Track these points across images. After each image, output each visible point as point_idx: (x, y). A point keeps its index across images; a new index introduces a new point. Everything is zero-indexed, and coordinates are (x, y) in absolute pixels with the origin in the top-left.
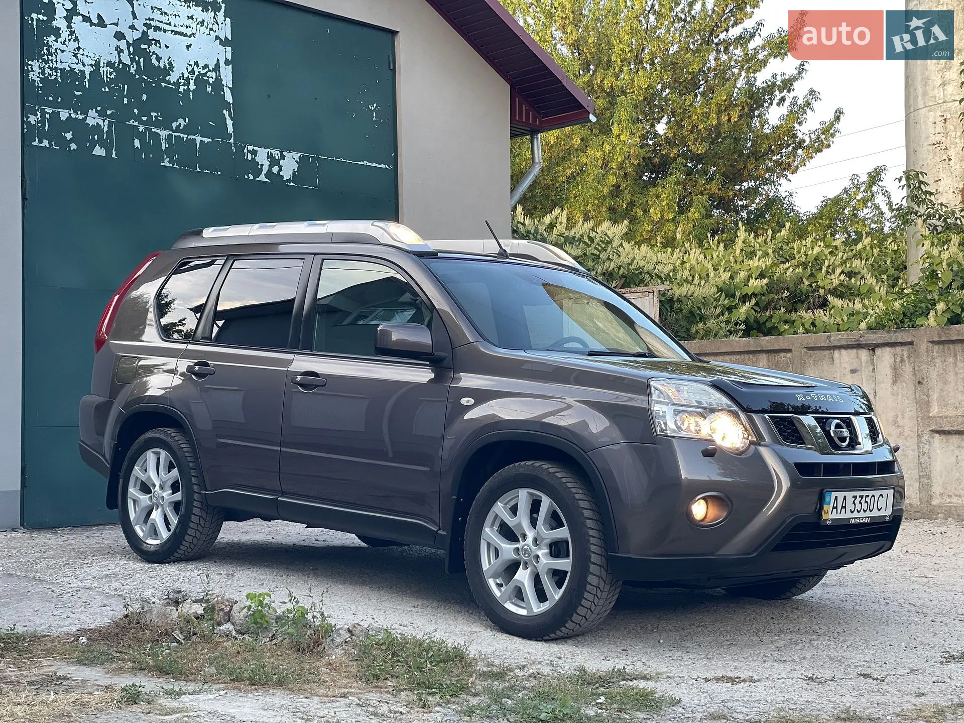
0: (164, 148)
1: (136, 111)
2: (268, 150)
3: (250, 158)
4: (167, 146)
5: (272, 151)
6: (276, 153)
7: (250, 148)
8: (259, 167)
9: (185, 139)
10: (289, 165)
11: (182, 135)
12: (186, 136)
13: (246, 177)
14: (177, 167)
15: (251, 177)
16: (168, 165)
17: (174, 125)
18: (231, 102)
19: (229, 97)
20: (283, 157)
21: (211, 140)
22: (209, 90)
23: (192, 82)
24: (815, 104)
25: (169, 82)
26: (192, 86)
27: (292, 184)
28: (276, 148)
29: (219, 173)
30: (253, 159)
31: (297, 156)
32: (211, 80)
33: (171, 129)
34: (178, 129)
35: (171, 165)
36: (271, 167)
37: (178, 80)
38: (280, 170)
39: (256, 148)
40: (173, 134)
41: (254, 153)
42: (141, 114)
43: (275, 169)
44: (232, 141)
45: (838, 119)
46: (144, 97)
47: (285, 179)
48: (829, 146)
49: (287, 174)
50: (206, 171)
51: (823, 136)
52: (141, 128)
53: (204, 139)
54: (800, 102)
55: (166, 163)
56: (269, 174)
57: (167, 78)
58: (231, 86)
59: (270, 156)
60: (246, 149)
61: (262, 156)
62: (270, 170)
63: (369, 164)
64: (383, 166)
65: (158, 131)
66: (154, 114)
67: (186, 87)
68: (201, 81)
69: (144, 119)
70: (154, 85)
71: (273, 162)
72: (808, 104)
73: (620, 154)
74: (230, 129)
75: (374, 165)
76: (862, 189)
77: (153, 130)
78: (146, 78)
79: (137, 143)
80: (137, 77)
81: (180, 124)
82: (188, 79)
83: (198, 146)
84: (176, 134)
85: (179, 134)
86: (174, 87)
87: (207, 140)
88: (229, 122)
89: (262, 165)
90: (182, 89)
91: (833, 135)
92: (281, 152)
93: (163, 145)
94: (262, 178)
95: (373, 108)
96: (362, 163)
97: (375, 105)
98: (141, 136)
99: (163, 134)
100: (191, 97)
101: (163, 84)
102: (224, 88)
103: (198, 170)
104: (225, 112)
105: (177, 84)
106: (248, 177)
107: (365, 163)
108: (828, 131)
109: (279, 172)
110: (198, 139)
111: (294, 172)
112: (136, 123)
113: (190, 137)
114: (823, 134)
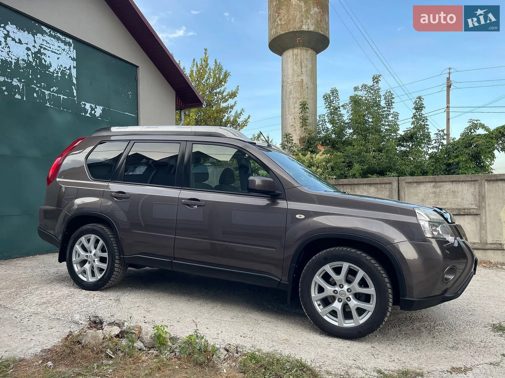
0: (47, 98)
1: (35, 81)
2: (90, 104)
3: (83, 107)
4: (48, 98)
5: (92, 105)
6: (93, 106)
7: (83, 103)
8: (87, 110)
9: (56, 96)
10: (99, 111)
11: (55, 94)
12: (57, 95)
13: (81, 114)
14: (53, 107)
15: (84, 114)
16: (49, 105)
17: (52, 89)
18: (76, 83)
19: (75, 81)
20: (96, 108)
21: (67, 98)
22: (67, 77)
23: (59, 73)
24: (243, 113)
25: (49, 71)
26: (59, 75)
27: (100, 118)
28: (94, 104)
29: (70, 111)
30: (84, 107)
31: (101, 108)
32: (67, 74)
33: (50, 91)
34: (53, 91)
35: (50, 106)
36: (91, 111)
37: (53, 71)
38: (95, 112)
39: (85, 103)
40: (51, 93)
41: (85, 105)
42: (37, 83)
43: (93, 112)
44: (76, 99)
45: (249, 118)
46: (39, 76)
47: (97, 116)
48: (246, 126)
49: (98, 114)
50: (65, 110)
51: (245, 123)
52: (37, 89)
53: (64, 97)
54: (239, 112)
55: (48, 105)
56: (91, 114)
57: (49, 70)
58: (76, 77)
59: (91, 107)
60: (81, 103)
61: (88, 106)
62: (91, 112)
63: (128, 114)
64: (133, 115)
65: (45, 91)
66: (43, 84)
67: (57, 75)
68: (63, 73)
69: (39, 85)
70: (43, 72)
71: (92, 109)
72: (241, 113)
73: (193, 122)
74: (75, 94)
75: (130, 114)
76: (256, 139)
77: (42, 90)
78: (40, 68)
79: (35, 95)
80: (36, 67)
81: (54, 89)
82: (58, 72)
83: (62, 99)
84: (52, 93)
85: (53, 93)
86: (52, 74)
87: (65, 97)
88: (75, 91)
89: (88, 110)
90: (55, 75)
91: (248, 122)
92: (96, 106)
93: (47, 97)
94: (88, 115)
95: (129, 93)
96: (126, 113)
97: (130, 92)
98: (37, 92)
99: (47, 92)
100: (59, 79)
101: (47, 72)
102: (73, 77)
103: (62, 109)
104: (73, 87)
105: (53, 73)
106: (82, 114)
107: (127, 113)
108: (246, 121)
109: (94, 113)
110: (62, 96)
111: (100, 114)
112: (35, 87)
113: (58, 95)
114: (245, 122)
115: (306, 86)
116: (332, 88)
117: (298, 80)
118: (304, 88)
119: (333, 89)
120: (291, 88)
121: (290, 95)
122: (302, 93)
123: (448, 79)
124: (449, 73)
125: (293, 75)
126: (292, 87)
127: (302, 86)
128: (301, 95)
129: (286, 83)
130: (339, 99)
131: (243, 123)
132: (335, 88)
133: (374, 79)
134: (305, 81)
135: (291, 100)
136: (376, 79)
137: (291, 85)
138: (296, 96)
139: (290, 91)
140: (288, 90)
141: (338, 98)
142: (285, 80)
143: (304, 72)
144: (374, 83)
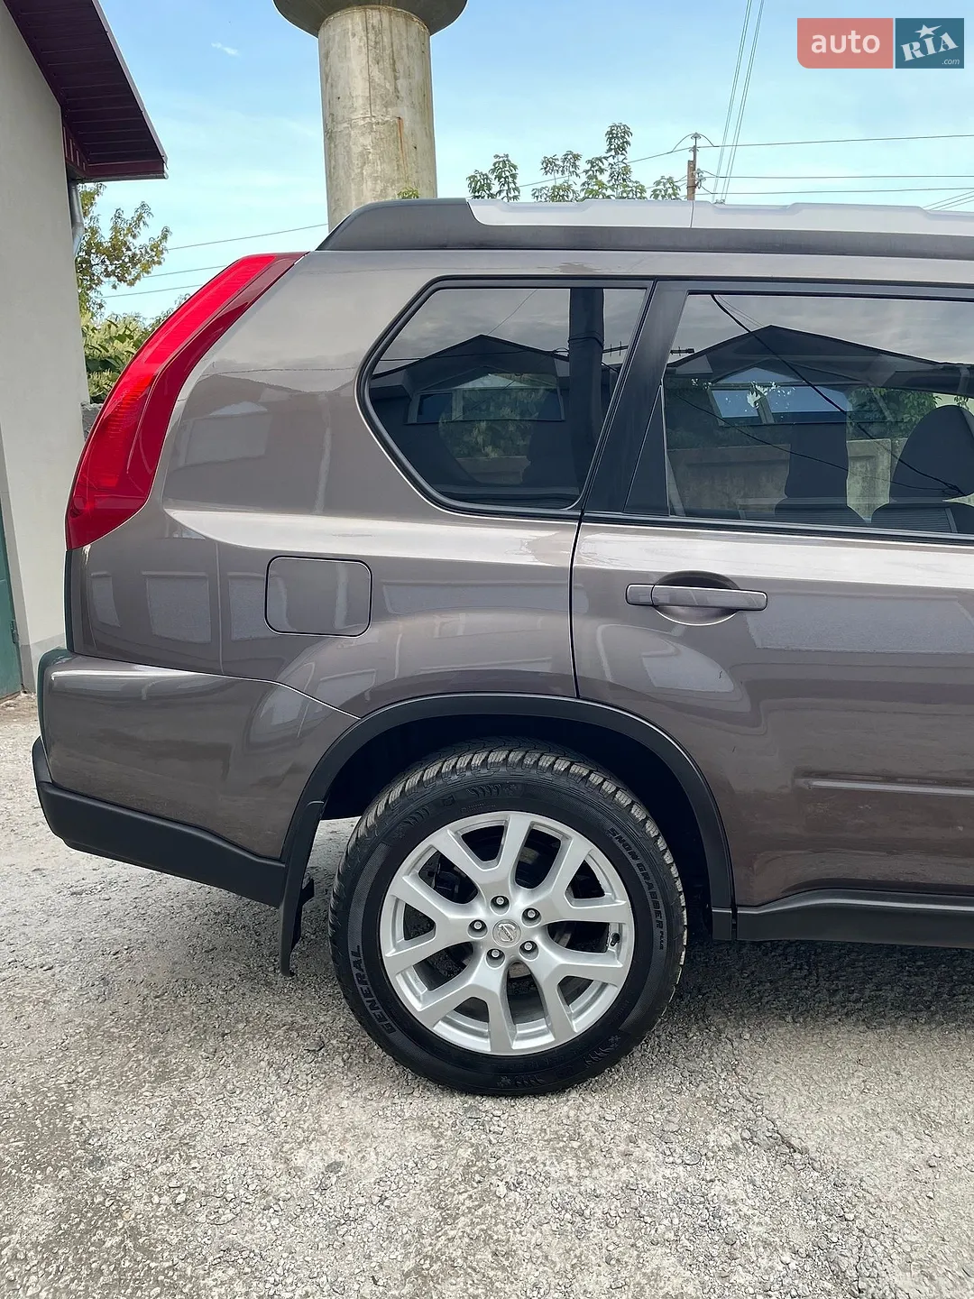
24: (147, 219)
45: (165, 237)
48: (160, 263)
51: (154, 254)
54: (129, 215)
72: (140, 218)
91: (161, 253)
108: (157, 248)
114: (152, 250)
115: (411, 143)
116: (497, 156)
117: (386, 119)
118: (405, 146)
119: (497, 160)
120: (365, 143)
121: (362, 168)
122: (401, 162)
123: (692, 165)
124: (695, 149)
125: (370, 101)
126: (367, 141)
127: (399, 139)
128: (398, 169)
129: (346, 125)
130: (517, 193)
131: (147, 252)
132: (507, 156)
133: (611, 135)
134: (406, 124)
135: (369, 183)
136: (618, 139)
137: (363, 134)
138: (383, 170)
139: (361, 155)
140: (356, 150)
141: (514, 189)
142: (340, 113)
143: (402, 94)
144: (610, 150)
